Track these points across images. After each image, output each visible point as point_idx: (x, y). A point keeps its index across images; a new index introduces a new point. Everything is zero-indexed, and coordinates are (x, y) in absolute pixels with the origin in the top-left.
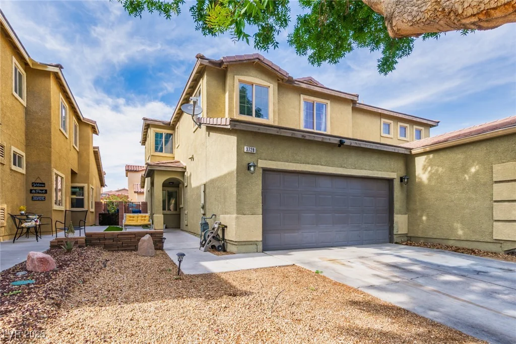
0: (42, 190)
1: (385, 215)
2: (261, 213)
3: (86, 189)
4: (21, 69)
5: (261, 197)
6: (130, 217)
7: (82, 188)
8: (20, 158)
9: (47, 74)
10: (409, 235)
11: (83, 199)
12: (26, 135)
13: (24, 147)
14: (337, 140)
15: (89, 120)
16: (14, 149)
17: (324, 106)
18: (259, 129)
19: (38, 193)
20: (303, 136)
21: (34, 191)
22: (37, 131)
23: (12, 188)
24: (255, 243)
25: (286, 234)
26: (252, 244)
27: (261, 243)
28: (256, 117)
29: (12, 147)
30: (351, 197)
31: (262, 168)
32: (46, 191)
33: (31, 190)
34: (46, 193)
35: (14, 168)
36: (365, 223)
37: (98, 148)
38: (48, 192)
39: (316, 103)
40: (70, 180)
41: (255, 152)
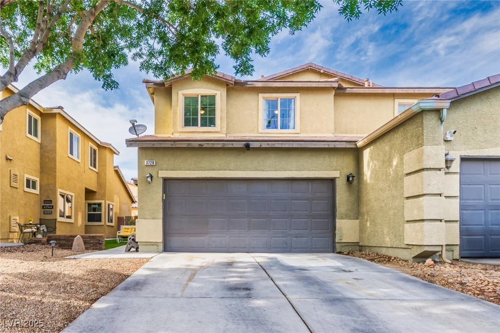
0: (49, 206)
1: (327, 220)
2: (162, 218)
3: (103, 205)
4: (35, 116)
5: (162, 204)
6: (126, 229)
7: (100, 205)
8: (34, 183)
9: (54, 115)
10: (360, 244)
11: (101, 214)
12: (41, 164)
13: (38, 174)
14: (242, 144)
15: (105, 143)
16: (27, 176)
17: (293, 100)
18: (153, 145)
19: (48, 208)
20: (200, 145)
21: (45, 207)
22: (47, 160)
23: (25, 204)
24: (155, 244)
25: (191, 238)
26: (153, 245)
27: (162, 244)
28: (201, 126)
29: (25, 175)
30: (273, 201)
31: (162, 178)
32: (53, 206)
33: (43, 206)
34: (52, 208)
35: (27, 189)
36: (294, 229)
37: (117, 167)
38: (54, 207)
39: (281, 99)
40: (84, 198)
41: (155, 164)
